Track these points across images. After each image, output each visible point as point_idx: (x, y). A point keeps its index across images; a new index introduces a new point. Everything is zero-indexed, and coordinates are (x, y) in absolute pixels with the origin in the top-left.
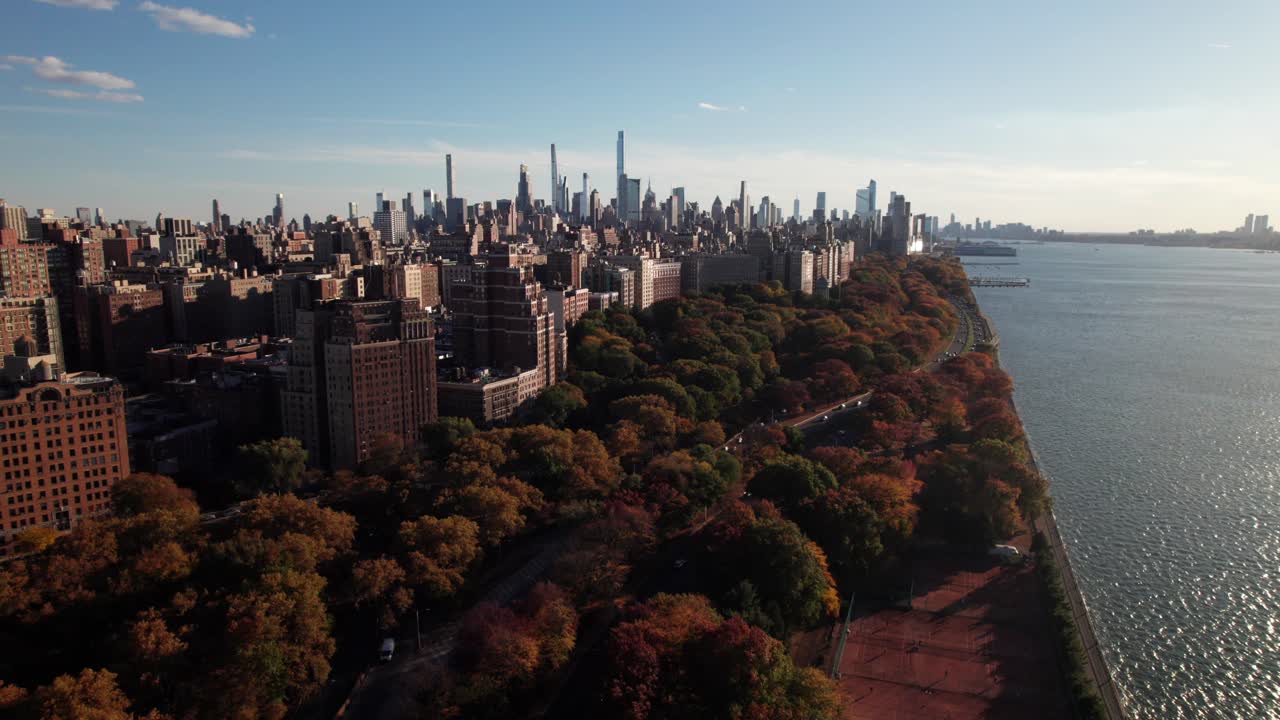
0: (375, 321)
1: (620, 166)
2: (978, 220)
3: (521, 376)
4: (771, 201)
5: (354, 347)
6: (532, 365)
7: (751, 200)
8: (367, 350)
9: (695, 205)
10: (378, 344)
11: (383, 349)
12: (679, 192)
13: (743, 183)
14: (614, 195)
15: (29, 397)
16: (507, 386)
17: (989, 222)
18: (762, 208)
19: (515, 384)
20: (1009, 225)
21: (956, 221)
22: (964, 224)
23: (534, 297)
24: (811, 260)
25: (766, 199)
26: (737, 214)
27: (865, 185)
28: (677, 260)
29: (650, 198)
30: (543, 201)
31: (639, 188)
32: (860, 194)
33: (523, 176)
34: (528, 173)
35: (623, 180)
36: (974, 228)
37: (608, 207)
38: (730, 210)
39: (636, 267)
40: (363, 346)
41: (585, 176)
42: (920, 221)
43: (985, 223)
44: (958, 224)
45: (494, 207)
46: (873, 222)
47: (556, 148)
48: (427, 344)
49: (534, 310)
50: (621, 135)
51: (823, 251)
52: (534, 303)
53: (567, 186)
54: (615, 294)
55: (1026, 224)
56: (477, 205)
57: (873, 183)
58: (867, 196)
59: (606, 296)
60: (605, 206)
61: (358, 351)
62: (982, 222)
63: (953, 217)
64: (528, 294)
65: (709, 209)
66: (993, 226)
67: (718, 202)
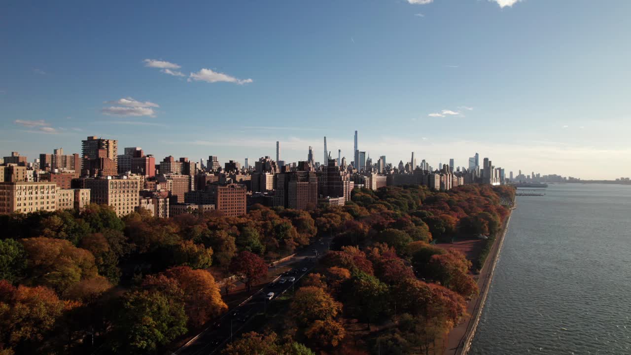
0: (302, 176)
1: (356, 146)
2: (533, 173)
3: (339, 198)
4: (426, 162)
5: (297, 183)
6: (342, 196)
7: (417, 161)
8: (301, 184)
9: (390, 165)
10: (303, 183)
11: (305, 184)
12: (383, 158)
13: (413, 153)
14: (353, 160)
15: (229, 187)
16: (335, 201)
17: (539, 174)
18: (422, 164)
19: (337, 201)
20: (550, 176)
21: (522, 174)
22: (526, 175)
23: (342, 175)
24: (439, 177)
25: (424, 161)
26: (410, 167)
27: (473, 156)
28: (385, 175)
29: (369, 161)
30: (319, 163)
31: (365, 156)
32: (471, 160)
33: (310, 151)
34: (312, 150)
35: (357, 152)
36: (531, 177)
37: (350, 165)
38: (407, 165)
39: (370, 177)
40: (299, 183)
41: (339, 151)
42: (498, 171)
43: (537, 175)
44: (523, 175)
45: (297, 165)
46: (475, 171)
47: (327, 139)
48: (315, 184)
49: (343, 179)
50: (356, 132)
51: (444, 175)
52: (343, 177)
53: (331, 156)
54: (363, 185)
55: (558, 175)
56: (290, 164)
57: (477, 154)
58: (474, 161)
59: (360, 185)
60: (348, 165)
61: (298, 184)
62: (535, 174)
63: (520, 172)
64: (341, 174)
65: (397, 167)
66: (541, 176)
67: (401, 163)
